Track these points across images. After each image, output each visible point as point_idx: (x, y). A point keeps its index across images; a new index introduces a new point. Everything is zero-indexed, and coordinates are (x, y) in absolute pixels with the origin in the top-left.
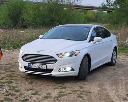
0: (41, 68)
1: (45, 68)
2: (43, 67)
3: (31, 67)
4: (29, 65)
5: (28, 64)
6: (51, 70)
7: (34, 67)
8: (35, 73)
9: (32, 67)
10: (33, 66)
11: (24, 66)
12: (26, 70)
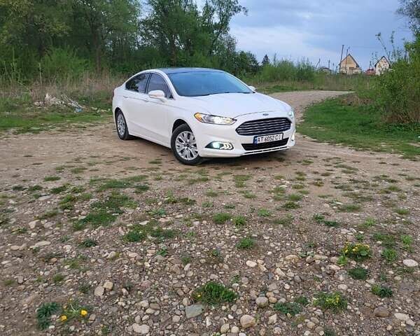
0: (275, 140)
1: (281, 139)
2: (278, 137)
3: (258, 142)
4: (255, 140)
5: (255, 137)
6: (285, 141)
7: (264, 141)
8: (263, 151)
9: (261, 142)
10: (262, 140)
11: (243, 145)
12: (246, 150)
